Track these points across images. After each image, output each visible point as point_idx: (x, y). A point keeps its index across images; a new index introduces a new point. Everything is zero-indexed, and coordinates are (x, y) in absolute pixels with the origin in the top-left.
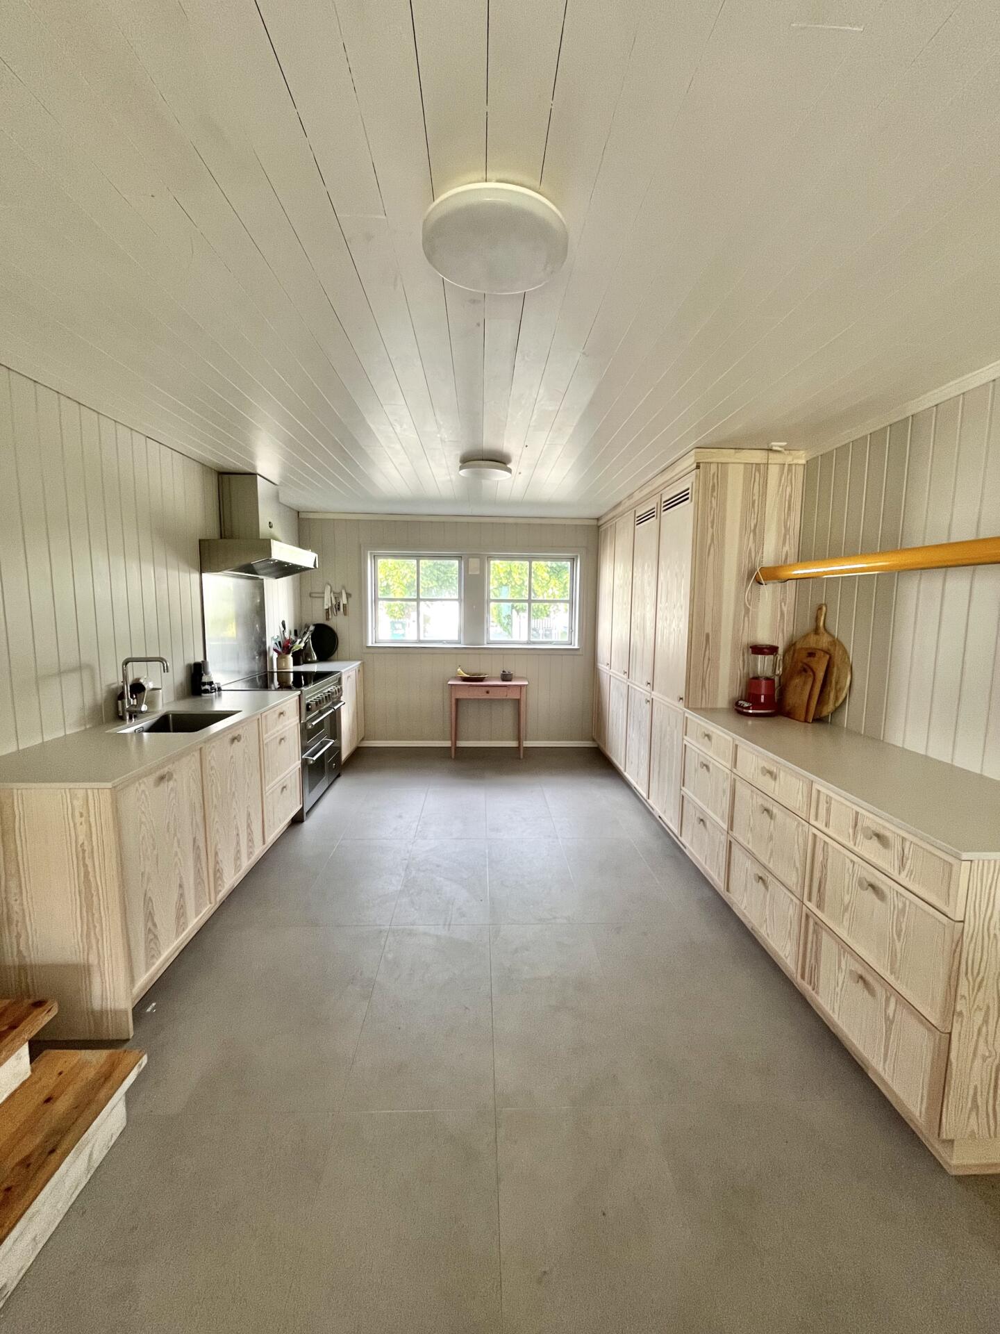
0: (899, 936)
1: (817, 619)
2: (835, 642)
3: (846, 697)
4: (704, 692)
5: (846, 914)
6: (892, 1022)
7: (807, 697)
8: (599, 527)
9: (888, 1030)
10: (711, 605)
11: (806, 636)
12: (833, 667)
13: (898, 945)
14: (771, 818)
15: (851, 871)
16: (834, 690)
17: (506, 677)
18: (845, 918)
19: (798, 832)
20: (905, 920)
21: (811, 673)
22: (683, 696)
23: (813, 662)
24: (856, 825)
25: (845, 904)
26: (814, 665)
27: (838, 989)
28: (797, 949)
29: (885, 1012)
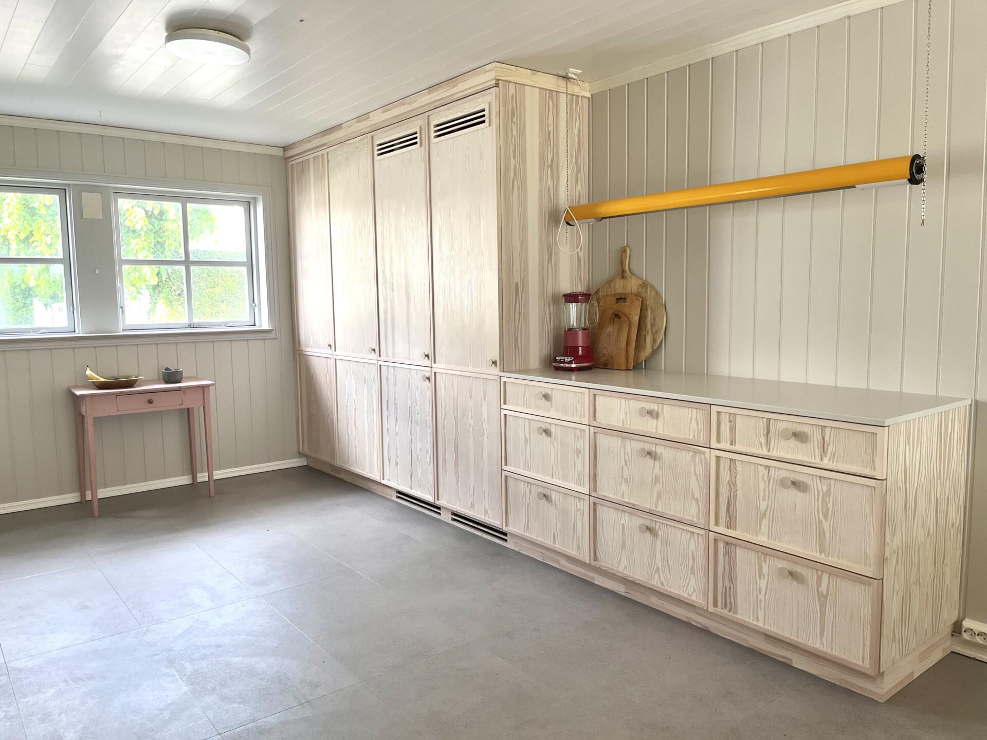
0: (826, 516)
1: (622, 263)
2: (645, 285)
3: (662, 341)
4: (517, 351)
5: (764, 520)
6: (826, 597)
7: (625, 344)
8: (286, 159)
9: (823, 606)
10: (518, 250)
11: (609, 282)
12: (647, 310)
13: (826, 525)
14: (655, 460)
15: (766, 478)
16: (650, 333)
17: (171, 376)
18: (763, 526)
19: (695, 463)
20: (831, 501)
21: (626, 319)
22: (497, 357)
23: (625, 307)
24: (768, 432)
25: (762, 512)
26: (626, 310)
27: (761, 597)
28: (705, 580)
29: (818, 590)
